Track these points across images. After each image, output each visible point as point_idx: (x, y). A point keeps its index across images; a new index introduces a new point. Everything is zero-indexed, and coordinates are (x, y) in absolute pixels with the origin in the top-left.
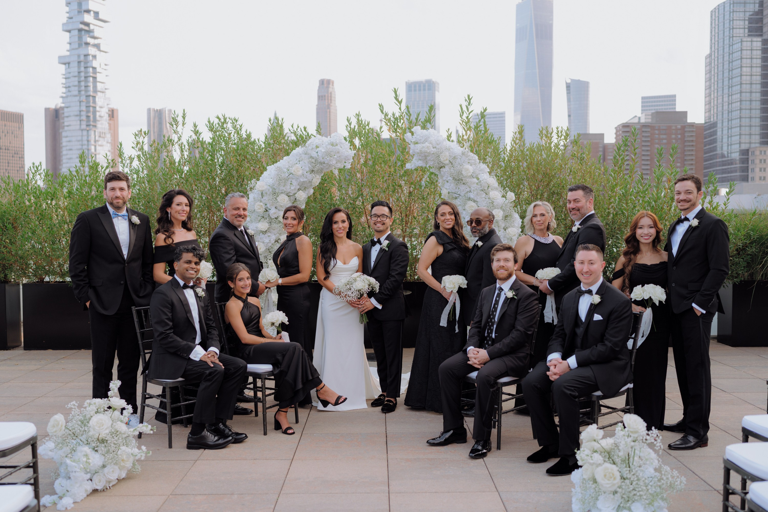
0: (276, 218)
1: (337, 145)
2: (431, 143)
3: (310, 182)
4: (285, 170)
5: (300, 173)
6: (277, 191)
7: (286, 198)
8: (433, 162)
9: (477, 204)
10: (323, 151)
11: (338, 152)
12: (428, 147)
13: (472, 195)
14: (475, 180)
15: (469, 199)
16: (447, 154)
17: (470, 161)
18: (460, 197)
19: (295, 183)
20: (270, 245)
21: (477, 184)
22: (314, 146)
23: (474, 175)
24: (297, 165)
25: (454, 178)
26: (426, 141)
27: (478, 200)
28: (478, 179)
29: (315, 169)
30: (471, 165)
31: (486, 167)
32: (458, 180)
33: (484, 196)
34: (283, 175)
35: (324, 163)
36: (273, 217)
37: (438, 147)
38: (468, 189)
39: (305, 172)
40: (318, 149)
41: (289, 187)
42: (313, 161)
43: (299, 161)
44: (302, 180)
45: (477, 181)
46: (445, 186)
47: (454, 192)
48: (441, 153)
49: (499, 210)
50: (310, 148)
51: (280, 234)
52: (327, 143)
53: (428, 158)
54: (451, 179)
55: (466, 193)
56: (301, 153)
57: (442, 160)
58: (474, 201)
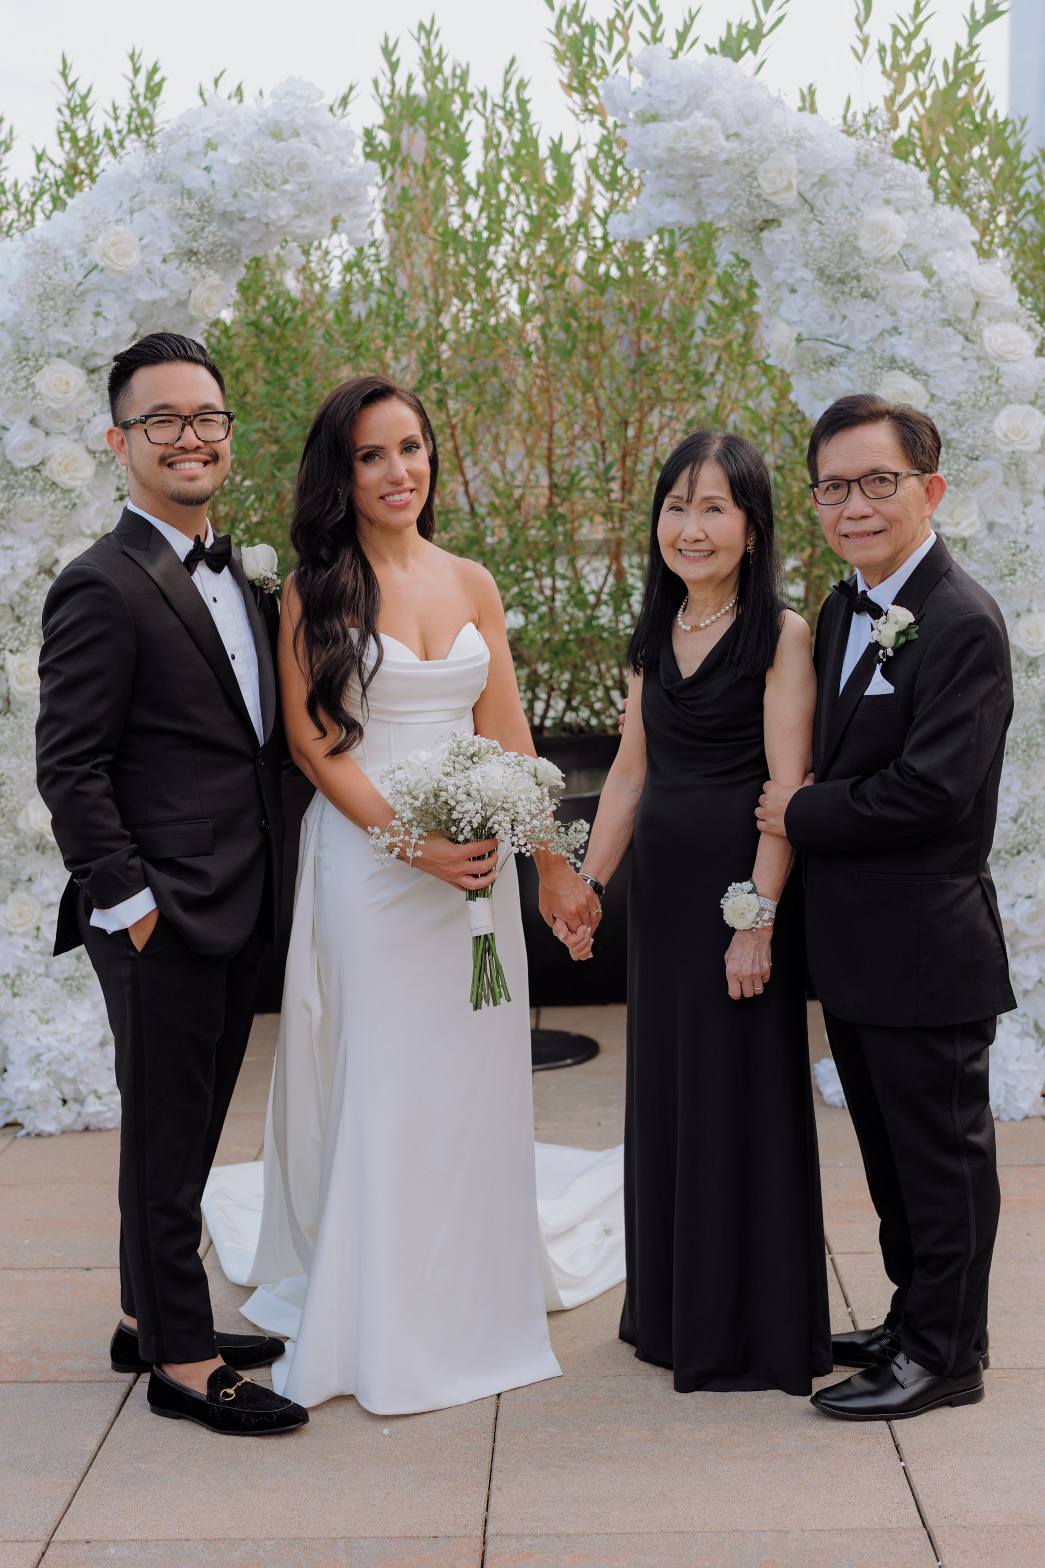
0: (35, 469)
1: (296, 134)
2: (716, 115)
3: (182, 304)
4: (70, 252)
5: (133, 260)
6: (34, 347)
7: (76, 377)
8: (726, 203)
9: (925, 384)
10: (234, 160)
11: (303, 167)
12: (702, 133)
13: (902, 348)
14: (916, 278)
15: (892, 363)
16: (791, 160)
17: (895, 194)
18: (851, 359)
19: (113, 308)
20: (14, 586)
21: (925, 295)
22: (197, 146)
23: (913, 258)
24: (120, 228)
25: (821, 271)
26: (694, 102)
27: (931, 367)
28: (929, 274)
29: (201, 246)
30: (898, 212)
31: (966, 219)
32: (842, 281)
33: (956, 348)
34: (63, 278)
35: (243, 219)
36: (19, 464)
37: (746, 133)
38: (886, 322)
39: (157, 261)
40: (211, 154)
41: (88, 329)
42: (191, 206)
43: (132, 212)
44: (144, 296)
45: (924, 283)
46: (783, 311)
47: (821, 333)
48: (762, 159)
49: (1029, 408)
50: (178, 149)
51: (60, 540)
52: (251, 129)
53: (706, 184)
54: (809, 275)
55: (874, 340)
56: (137, 172)
57: (766, 187)
58: (915, 373)
